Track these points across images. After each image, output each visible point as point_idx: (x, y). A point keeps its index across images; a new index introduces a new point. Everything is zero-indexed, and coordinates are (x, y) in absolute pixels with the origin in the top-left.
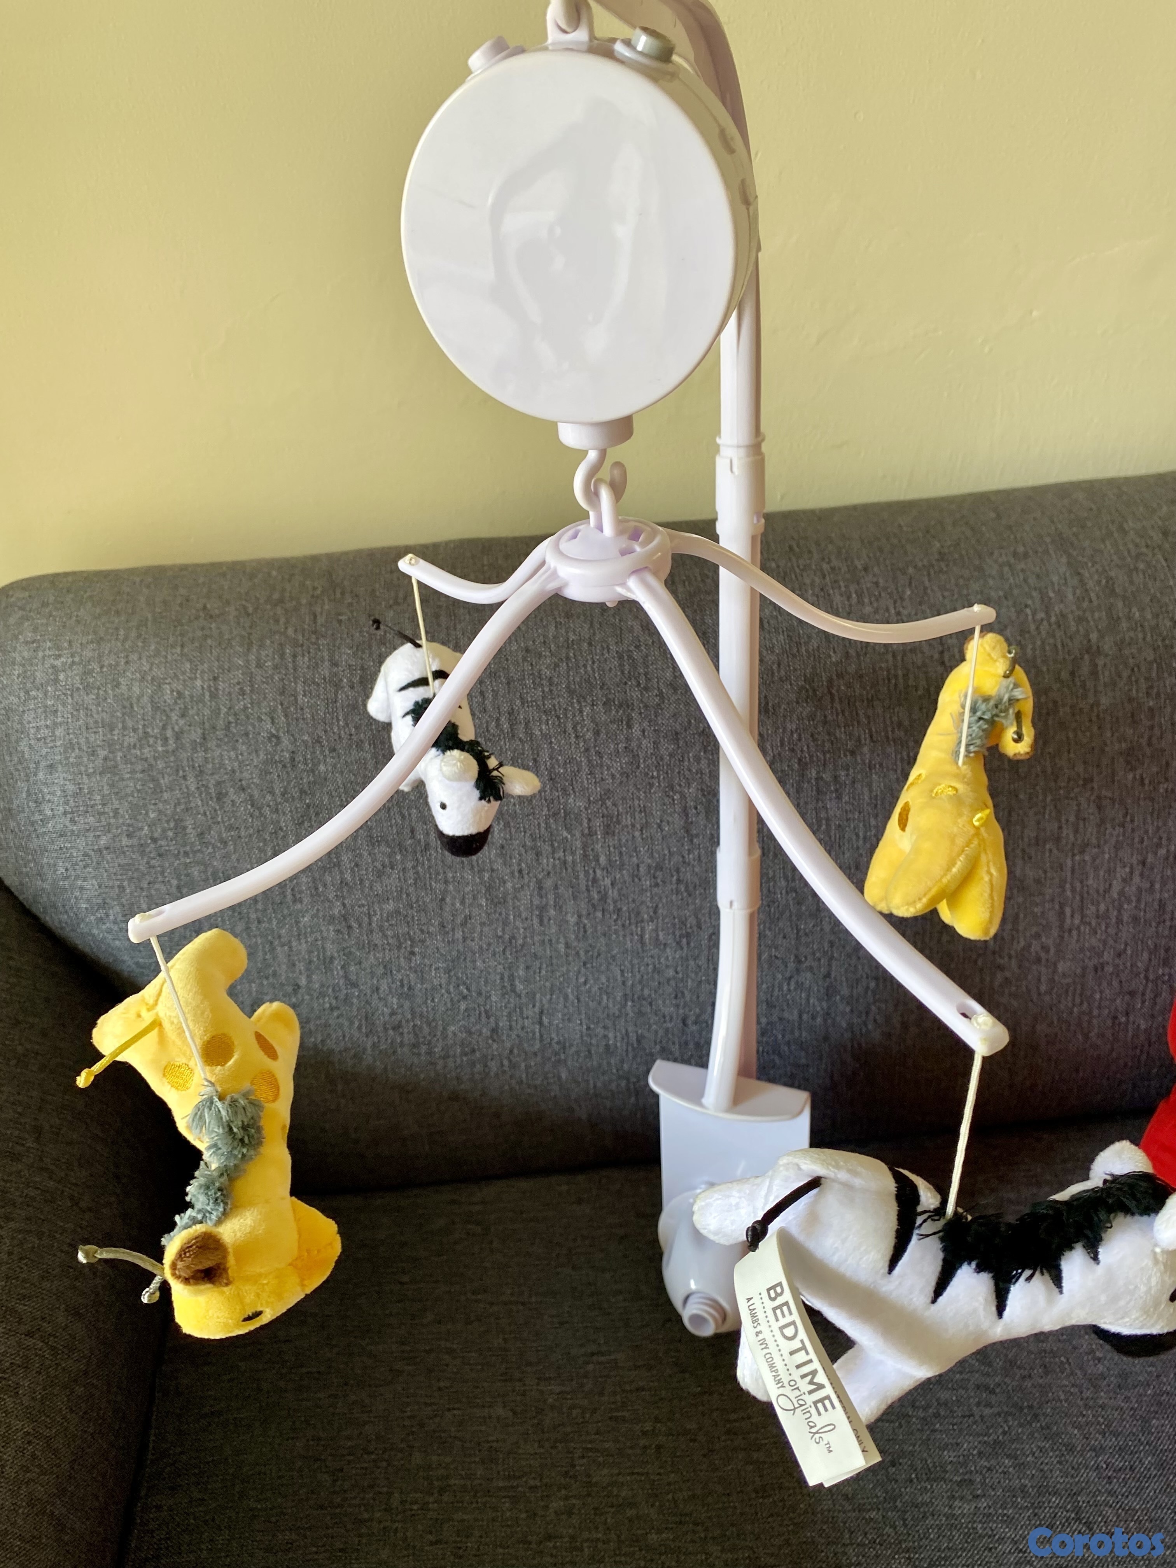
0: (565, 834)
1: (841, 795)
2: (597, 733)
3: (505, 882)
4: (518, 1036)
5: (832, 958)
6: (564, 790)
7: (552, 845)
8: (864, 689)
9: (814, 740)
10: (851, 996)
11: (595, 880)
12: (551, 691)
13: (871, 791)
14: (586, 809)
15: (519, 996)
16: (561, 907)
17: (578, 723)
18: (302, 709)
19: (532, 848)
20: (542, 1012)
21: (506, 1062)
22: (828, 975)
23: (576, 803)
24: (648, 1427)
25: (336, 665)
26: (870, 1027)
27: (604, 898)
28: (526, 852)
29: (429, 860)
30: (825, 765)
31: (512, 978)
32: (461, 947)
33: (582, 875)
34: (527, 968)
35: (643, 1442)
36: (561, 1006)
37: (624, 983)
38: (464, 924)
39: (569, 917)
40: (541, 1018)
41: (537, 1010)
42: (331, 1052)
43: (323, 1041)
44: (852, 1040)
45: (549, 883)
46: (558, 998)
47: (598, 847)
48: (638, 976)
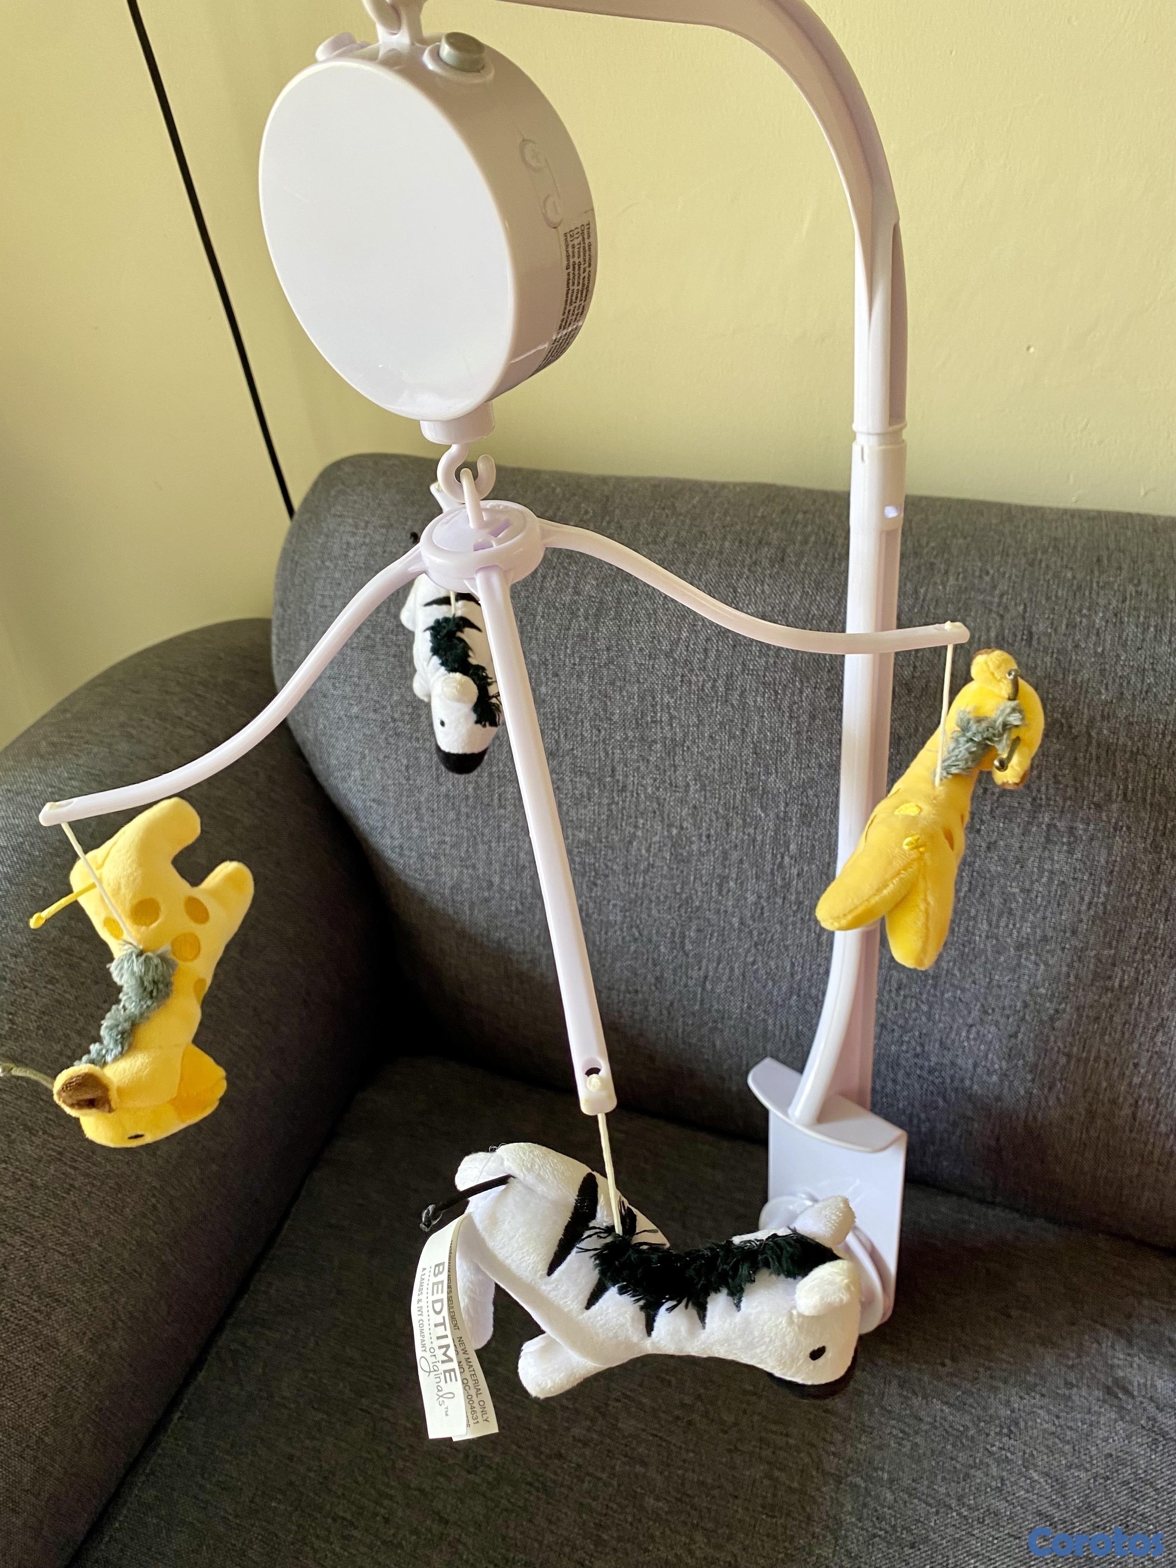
0: (759, 811)
1: (1074, 849)
2: (813, 717)
3: (692, 843)
4: (680, 992)
5: (1023, 1019)
6: (767, 767)
7: (744, 820)
8: (1131, 738)
9: (1057, 782)
10: (1036, 1065)
11: (781, 866)
12: (775, 662)
13: (1109, 855)
14: (785, 792)
15: (687, 955)
16: (742, 883)
17: (795, 703)
18: (537, 630)
19: (724, 817)
20: (706, 977)
21: (665, 1012)
22: (1015, 1035)
23: (775, 783)
24: (688, 1400)
25: (578, 594)
26: (1051, 1103)
27: (787, 886)
28: (717, 818)
29: (624, 801)
30: (1062, 812)
31: (683, 936)
32: (640, 892)
33: (769, 857)
34: (699, 930)
35: (677, 1412)
36: (725, 978)
37: (792, 975)
38: (646, 871)
39: (748, 895)
40: (704, 983)
41: (702, 973)
42: (511, 951)
43: (506, 939)
44: (1027, 1110)
45: (735, 856)
46: (724, 969)
47: (791, 833)
48: (808, 974)
